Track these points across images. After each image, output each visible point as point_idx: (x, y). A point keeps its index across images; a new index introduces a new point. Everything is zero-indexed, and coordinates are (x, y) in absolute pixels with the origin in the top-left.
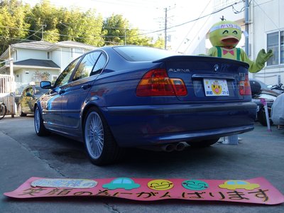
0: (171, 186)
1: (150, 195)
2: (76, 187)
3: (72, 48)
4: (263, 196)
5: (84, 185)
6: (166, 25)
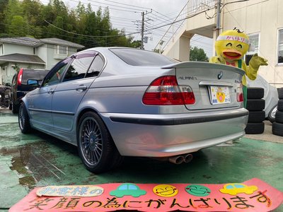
0: (176, 192)
1: (159, 204)
3: (56, 45)
4: (265, 199)
5: (91, 192)
6: (143, 27)
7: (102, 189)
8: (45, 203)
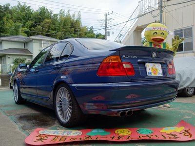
0: (130, 132)
1: (119, 138)
2: (69, 135)
3: (41, 40)
4: (188, 134)
5: (74, 134)
6: (106, 25)
7: (81, 132)
8: (45, 138)
